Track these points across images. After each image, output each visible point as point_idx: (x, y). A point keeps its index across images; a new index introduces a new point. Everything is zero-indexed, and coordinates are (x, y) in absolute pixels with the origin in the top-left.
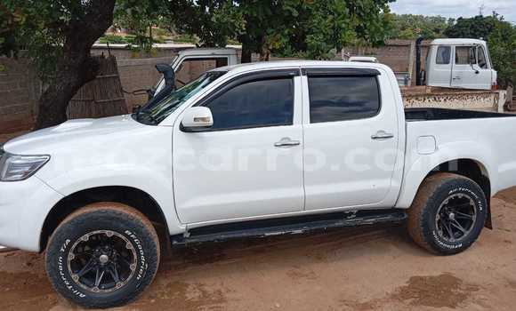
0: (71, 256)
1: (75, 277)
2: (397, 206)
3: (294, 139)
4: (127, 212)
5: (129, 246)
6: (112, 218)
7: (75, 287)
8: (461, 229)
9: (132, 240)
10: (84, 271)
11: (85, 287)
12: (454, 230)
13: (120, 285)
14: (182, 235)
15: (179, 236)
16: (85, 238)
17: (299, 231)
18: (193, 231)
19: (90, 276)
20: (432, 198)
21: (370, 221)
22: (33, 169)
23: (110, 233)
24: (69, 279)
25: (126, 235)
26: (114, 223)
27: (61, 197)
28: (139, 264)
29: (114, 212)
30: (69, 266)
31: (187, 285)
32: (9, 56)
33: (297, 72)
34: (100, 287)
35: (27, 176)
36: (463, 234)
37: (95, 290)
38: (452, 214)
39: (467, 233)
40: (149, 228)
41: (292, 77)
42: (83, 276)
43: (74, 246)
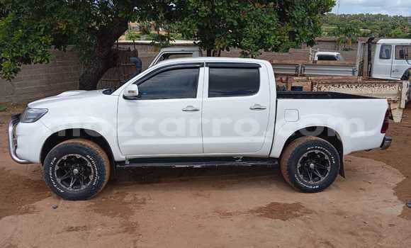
0: (57, 168)
1: (59, 180)
2: (271, 156)
3: (195, 107)
4: (89, 145)
5: (89, 164)
6: (80, 147)
7: (59, 186)
8: (320, 176)
9: (91, 161)
10: (64, 177)
11: (64, 187)
12: (314, 176)
13: (84, 187)
14: (124, 162)
15: (122, 162)
16: (65, 158)
17: (199, 166)
18: (132, 161)
19: (68, 181)
20: (294, 151)
21: (250, 164)
22: (38, 116)
23: (78, 156)
24: (55, 181)
25: (87, 158)
26: (81, 150)
27: (52, 133)
28: (95, 176)
29: (81, 144)
30: (55, 173)
31: (127, 194)
32: (60, 49)
33: (202, 65)
34: (72, 187)
35: (35, 120)
36: (320, 179)
37: (70, 189)
38: (312, 164)
39: (323, 179)
40: (103, 156)
41: (198, 68)
42: (64, 180)
43: (58, 162)
